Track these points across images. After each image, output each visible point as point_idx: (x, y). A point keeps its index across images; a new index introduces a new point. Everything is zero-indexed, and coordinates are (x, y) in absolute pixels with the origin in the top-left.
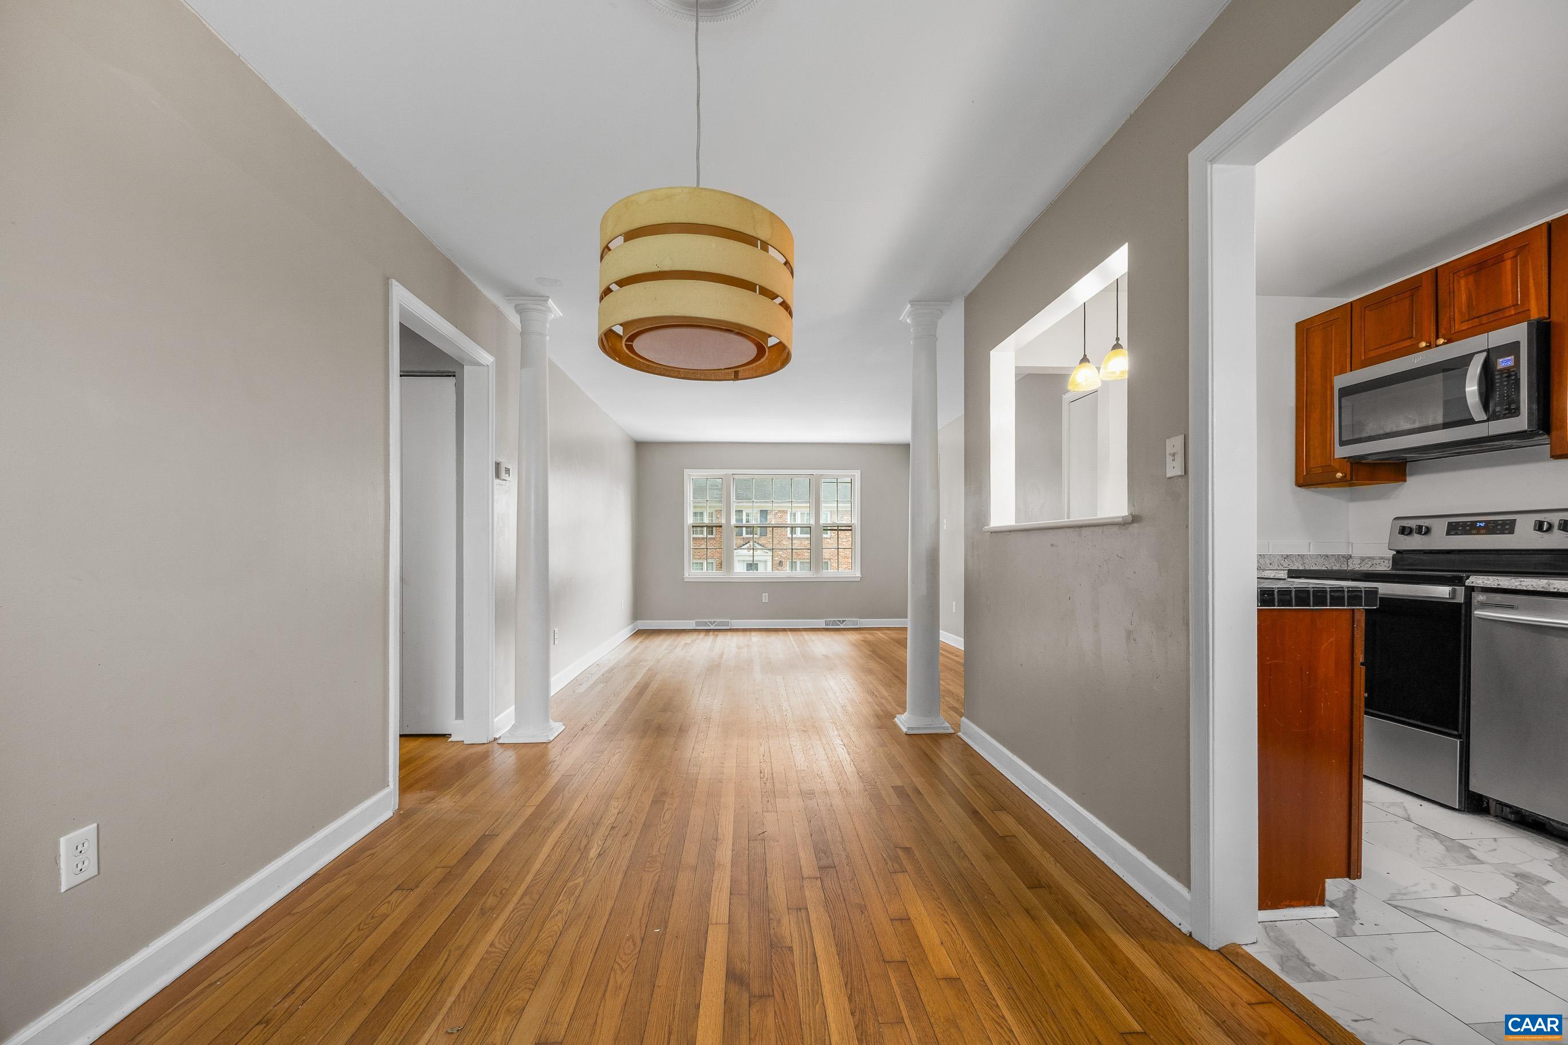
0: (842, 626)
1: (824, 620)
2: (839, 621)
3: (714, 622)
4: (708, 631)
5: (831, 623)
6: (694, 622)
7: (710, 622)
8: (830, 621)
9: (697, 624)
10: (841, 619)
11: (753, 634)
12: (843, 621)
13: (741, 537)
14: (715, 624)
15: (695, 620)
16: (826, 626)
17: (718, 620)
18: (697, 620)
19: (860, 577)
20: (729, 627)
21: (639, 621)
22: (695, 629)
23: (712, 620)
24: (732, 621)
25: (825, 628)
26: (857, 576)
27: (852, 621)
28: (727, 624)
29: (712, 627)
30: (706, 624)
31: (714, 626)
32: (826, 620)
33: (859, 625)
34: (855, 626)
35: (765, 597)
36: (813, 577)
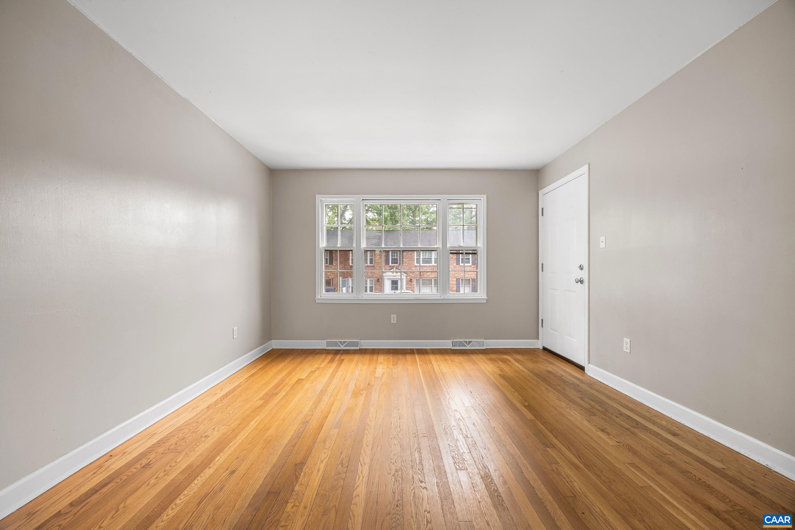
0: (468, 347)
1: (450, 341)
2: (466, 342)
3: (345, 342)
4: (337, 352)
5: (458, 344)
6: (325, 342)
7: (341, 342)
8: (457, 342)
9: (328, 344)
10: (468, 340)
11: (381, 358)
12: (470, 342)
13: (389, 265)
14: (345, 345)
15: (326, 340)
16: (453, 347)
17: (348, 341)
18: (328, 340)
19: (486, 298)
20: (359, 347)
21: (273, 341)
22: (326, 350)
23: (343, 341)
24: (361, 341)
25: (452, 349)
26: (483, 298)
27: (478, 342)
28: (357, 344)
29: (342, 347)
30: (336, 344)
31: (344, 346)
32: (452, 340)
33: (485, 346)
34: (481, 347)
35: (394, 319)
36: (440, 299)
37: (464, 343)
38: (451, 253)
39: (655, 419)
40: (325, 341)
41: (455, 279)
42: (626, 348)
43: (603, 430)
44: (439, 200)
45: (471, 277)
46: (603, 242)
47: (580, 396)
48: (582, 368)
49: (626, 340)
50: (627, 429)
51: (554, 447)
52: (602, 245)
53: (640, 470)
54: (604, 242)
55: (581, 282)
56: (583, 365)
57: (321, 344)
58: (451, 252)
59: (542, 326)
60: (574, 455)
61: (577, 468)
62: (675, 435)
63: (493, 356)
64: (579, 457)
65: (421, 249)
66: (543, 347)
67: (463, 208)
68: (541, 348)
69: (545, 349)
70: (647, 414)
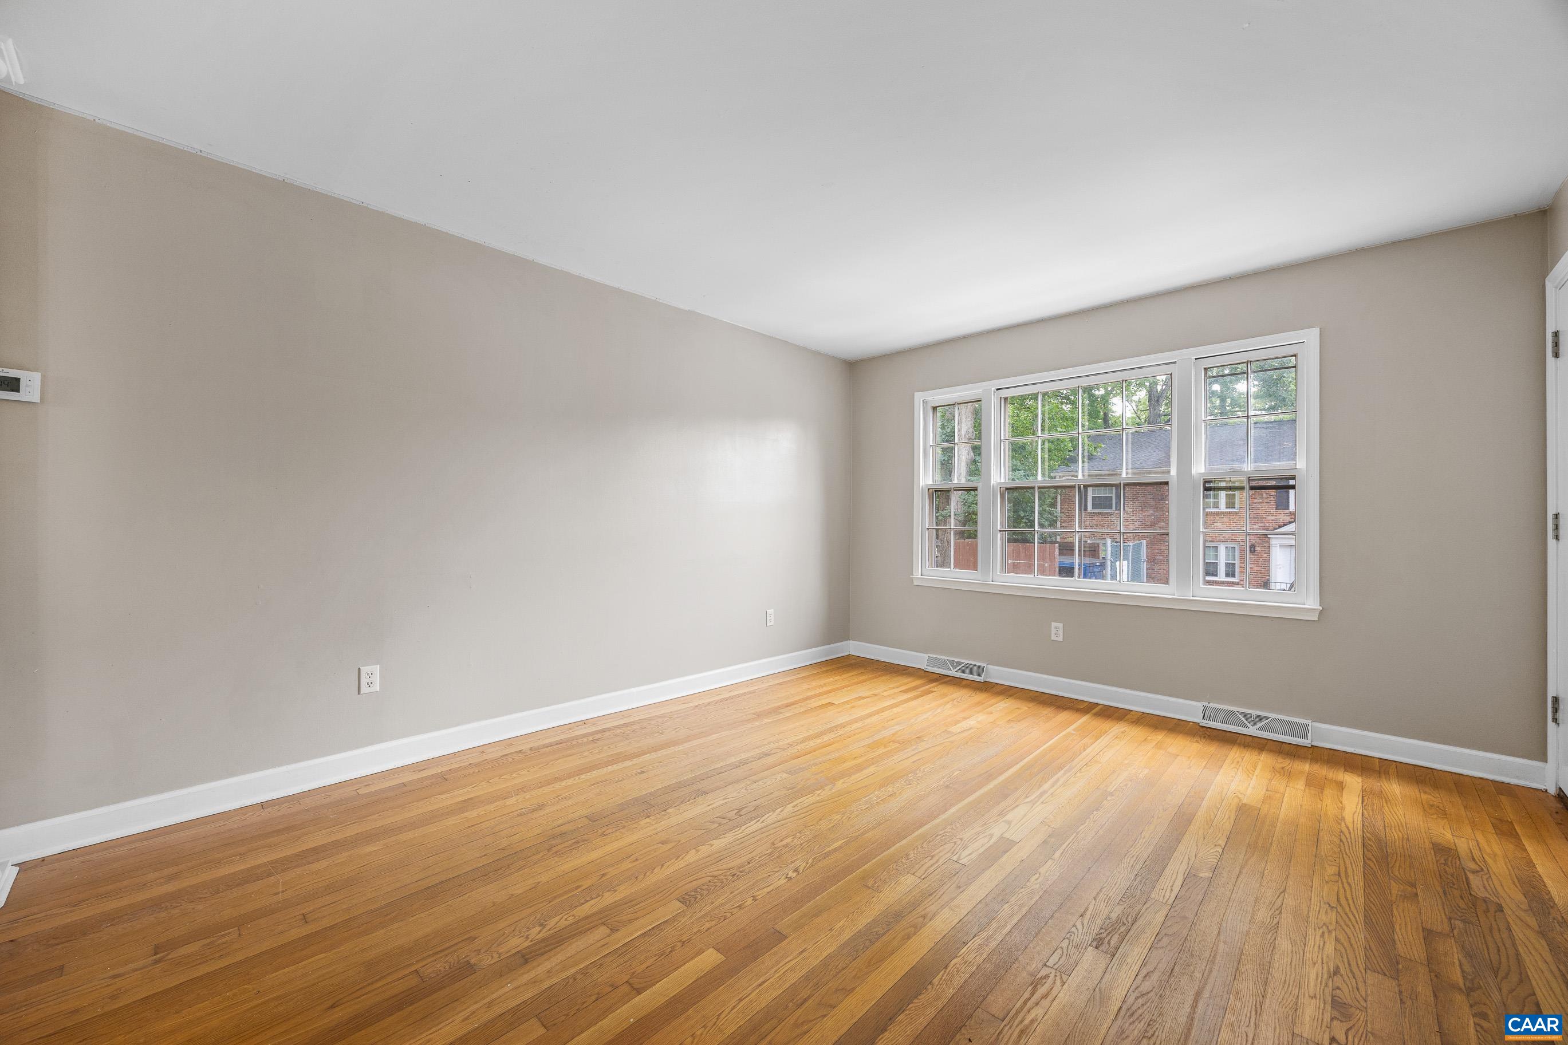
0: (1252, 730)
1: (1200, 705)
2: (1246, 716)
3: (958, 663)
4: (941, 679)
5: (1220, 717)
7: (952, 662)
8: (1217, 710)
10: (1254, 712)
12: (1259, 719)
14: (959, 668)
15: (928, 655)
16: (1204, 721)
17: (966, 662)
18: (930, 655)
19: (1317, 609)
20: (982, 678)
21: (851, 642)
22: (925, 671)
23: (956, 660)
24: (990, 667)
25: (1200, 725)
26: (1305, 606)
27: (1289, 722)
28: (978, 671)
29: (953, 673)
30: (944, 664)
31: (957, 671)
32: (1206, 704)
33: (1309, 737)
34: (1296, 739)
35: (1057, 631)
36: (1173, 599)
37: (1241, 717)
40: (926, 656)
44: (1173, 363)
57: (919, 660)
58: (1209, 485)
59: (1555, 720)
65: (1125, 482)
66: (1559, 788)
68: (1553, 790)
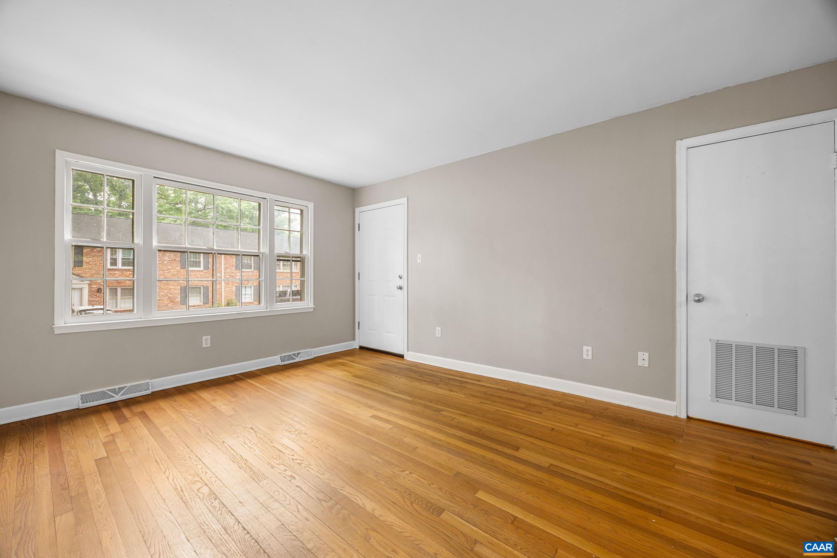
0: (297, 360)
1: (278, 357)
2: (294, 355)
3: (120, 389)
7: (113, 390)
8: (285, 356)
9: (84, 399)
10: (296, 352)
12: (298, 354)
14: (122, 392)
15: (80, 394)
16: (282, 363)
17: (129, 385)
18: (82, 394)
19: (313, 307)
20: (149, 391)
23: (117, 387)
24: (153, 380)
25: (281, 365)
26: (310, 306)
27: (306, 352)
29: (118, 398)
30: (104, 395)
31: (122, 395)
32: (280, 355)
33: (313, 355)
34: (310, 357)
35: (206, 341)
36: (267, 311)
37: (293, 356)
38: (278, 260)
39: (464, 376)
40: (75, 397)
41: (179, 287)
42: (438, 334)
43: (451, 391)
44: (265, 198)
45: (202, 284)
46: (419, 258)
47: (420, 375)
48: (402, 356)
49: (438, 329)
50: (460, 386)
51: (443, 410)
52: (419, 261)
53: (487, 404)
54: (421, 259)
55: (401, 288)
56: (401, 353)
58: (279, 258)
59: (359, 328)
60: (456, 410)
61: (465, 416)
62: (479, 381)
63: (329, 362)
64: (459, 410)
65: (243, 254)
66: (360, 346)
67: (289, 212)
68: (358, 347)
69: (361, 348)
70: (459, 375)
